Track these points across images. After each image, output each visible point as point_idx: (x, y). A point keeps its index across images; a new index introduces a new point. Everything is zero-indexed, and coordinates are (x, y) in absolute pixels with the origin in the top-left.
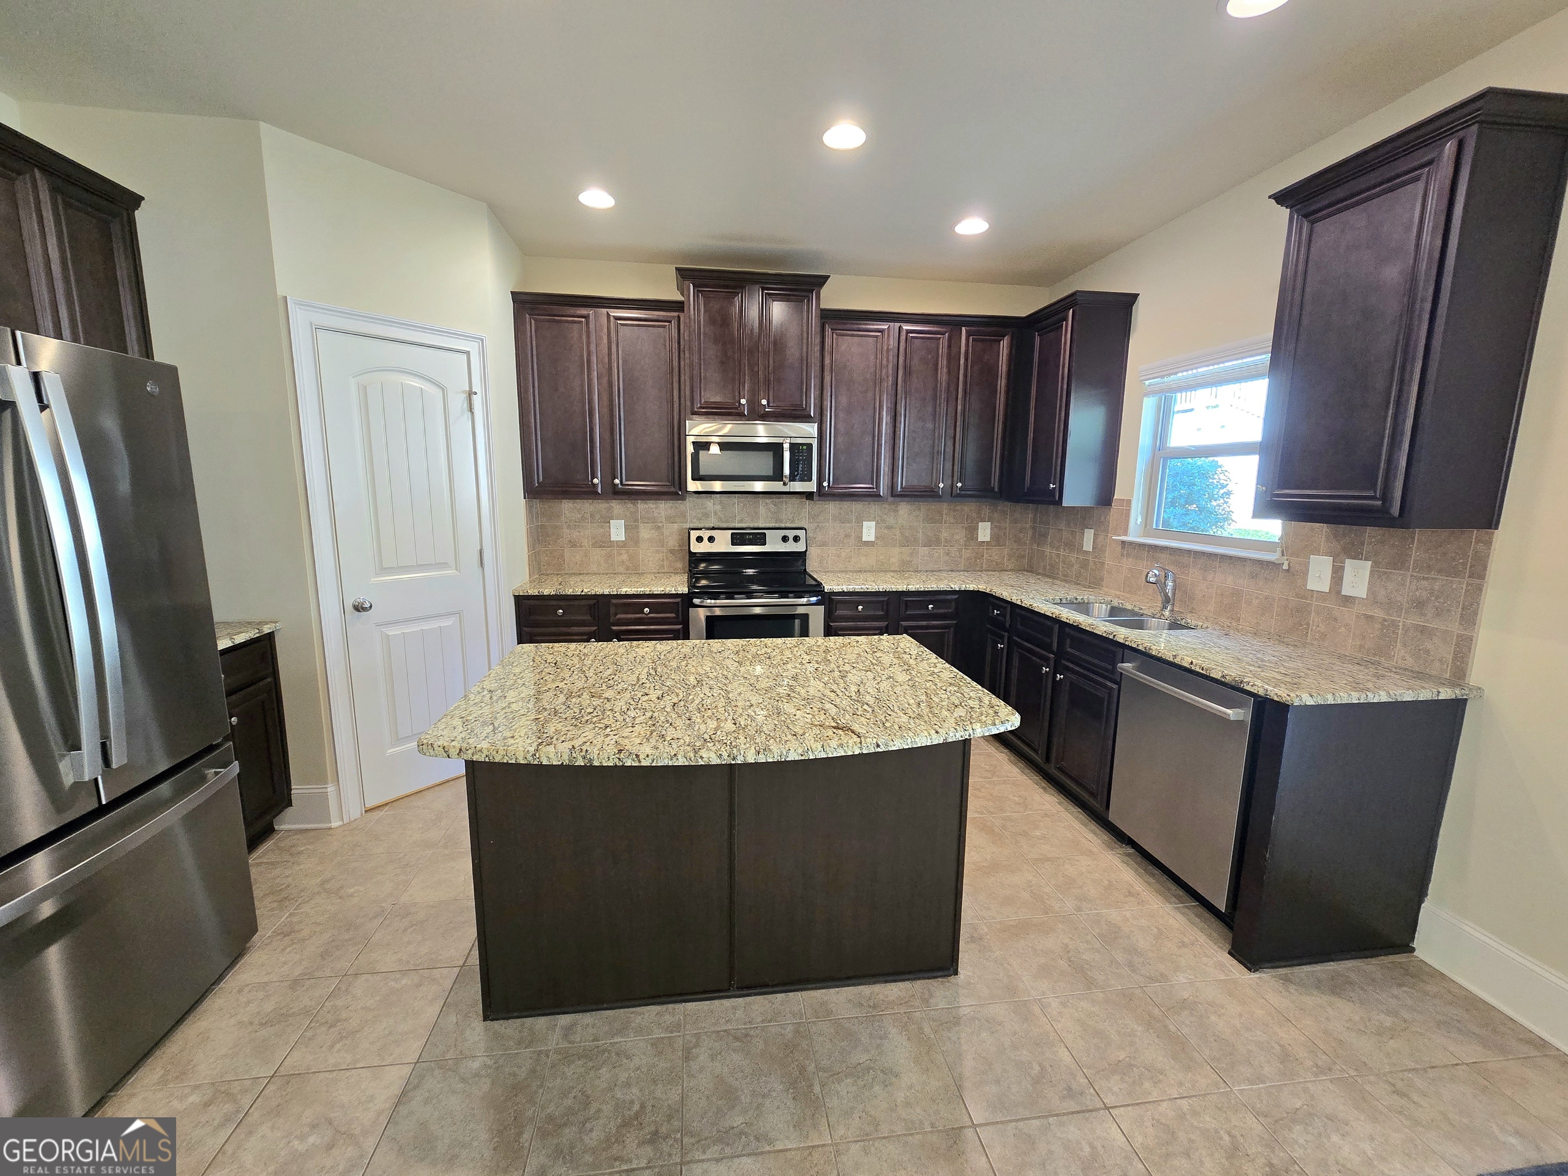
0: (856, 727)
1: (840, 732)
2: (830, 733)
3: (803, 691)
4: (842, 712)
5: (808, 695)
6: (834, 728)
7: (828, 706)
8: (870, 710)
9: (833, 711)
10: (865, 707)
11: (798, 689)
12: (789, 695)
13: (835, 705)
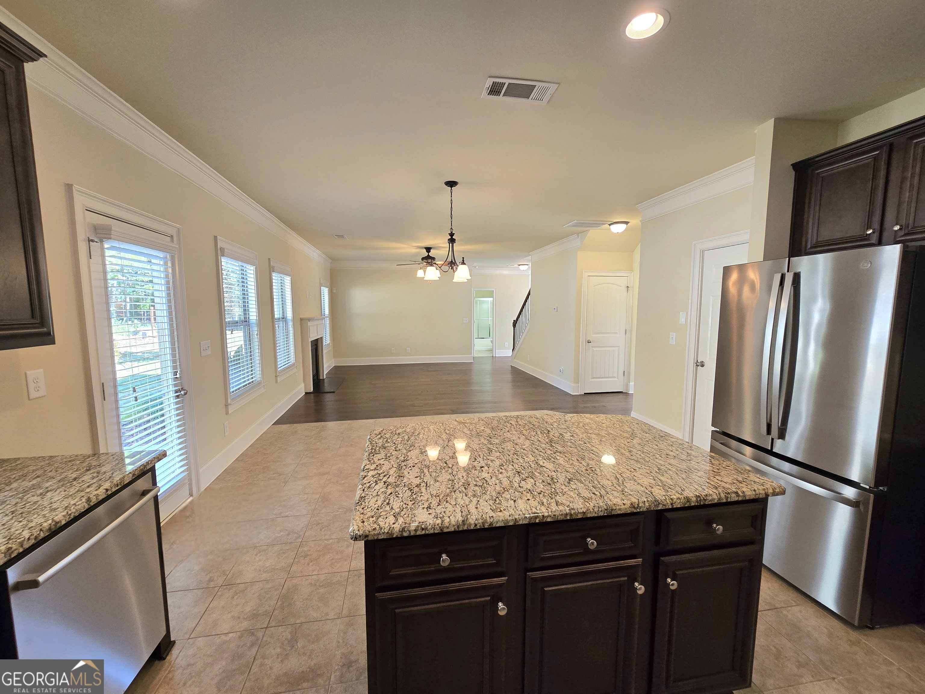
0: (456, 423)
1: (463, 421)
2: (468, 421)
3: (483, 440)
4: (461, 429)
5: (479, 438)
6: (466, 423)
7: (468, 432)
8: (446, 431)
9: (465, 430)
10: (448, 432)
11: (486, 442)
12: (490, 438)
13: (464, 433)
